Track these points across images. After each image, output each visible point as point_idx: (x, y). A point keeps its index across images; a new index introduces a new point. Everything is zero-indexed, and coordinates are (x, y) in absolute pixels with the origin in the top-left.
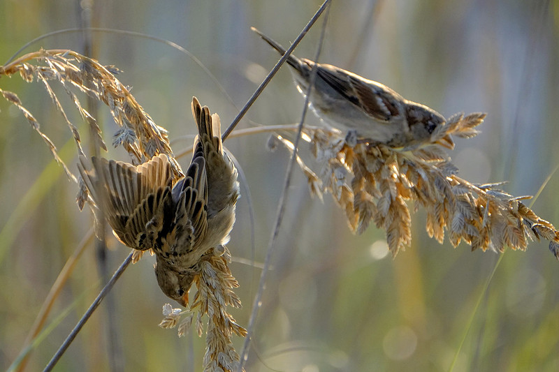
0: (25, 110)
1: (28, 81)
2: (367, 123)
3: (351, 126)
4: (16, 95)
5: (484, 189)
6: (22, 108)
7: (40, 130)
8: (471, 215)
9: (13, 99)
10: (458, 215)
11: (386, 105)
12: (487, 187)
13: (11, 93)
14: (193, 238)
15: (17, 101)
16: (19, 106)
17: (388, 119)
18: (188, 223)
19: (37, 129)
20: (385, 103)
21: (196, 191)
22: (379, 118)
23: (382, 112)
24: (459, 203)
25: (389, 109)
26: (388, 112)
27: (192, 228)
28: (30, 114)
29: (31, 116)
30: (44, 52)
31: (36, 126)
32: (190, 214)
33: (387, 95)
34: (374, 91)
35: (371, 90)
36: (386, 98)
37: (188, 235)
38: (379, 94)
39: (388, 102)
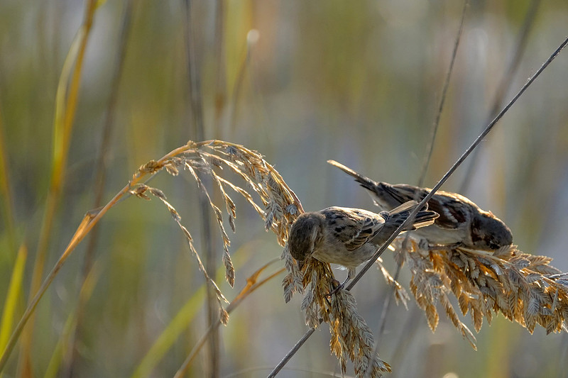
0: (169, 205)
1: (174, 174)
2: (437, 232)
3: (424, 236)
4: (162, 192)
5: (553, 279)
6: (166, 202)
7: (181, 222)
8: (544, 300)
9: (159, 194)
10: (533, 301)
11: (453, 214)
12: (556, 277)
13: (157, 189)
14: (353, 240)
15: (162, 196)
16: (163, 201)
17: (457, 227)
18: (359, 230)
19: (178, 221)
22: (448, 227)
23: (450, 222)
24: (533, 291)
25: (456, 217)
26: (456, 221)
28: (172, 208)
29: (174, 209)
30: (192, 144)
31: (178, 219)
32: (364, 227)
33: (455, 205)
34: (441, 203)
35: (438, 202)
36: (453, 208)
37: (353, 234)
38: (446, 205)
39: (455, 210)
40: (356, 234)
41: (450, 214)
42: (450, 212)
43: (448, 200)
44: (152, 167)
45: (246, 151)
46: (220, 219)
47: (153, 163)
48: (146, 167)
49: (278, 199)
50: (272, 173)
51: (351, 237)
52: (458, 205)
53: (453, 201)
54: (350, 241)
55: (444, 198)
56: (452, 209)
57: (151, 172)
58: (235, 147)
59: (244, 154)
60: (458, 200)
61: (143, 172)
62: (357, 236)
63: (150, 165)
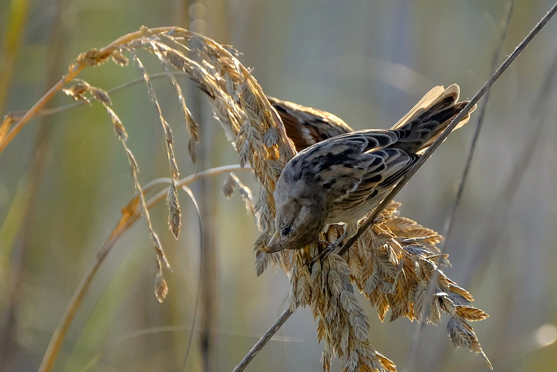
0: (113, 114)
4: (106, 94)
6: (111, 111)
7: (126, 143)
9: (102, 97)
13: (100, 90)
14: (346, 196)
15: (106, 101)
16: (107, 107)
18: (358, 180)
19: (123, 141)
20: (313, 135)
21: (386, 167)
27: (356, 187)
28: (118, 119)
29: (120, 122)
30: (146, 30)
31: (123, 137)
32: (366, 175)
33: (320, 126)
34: (301, 121)
35: (297, 120)
36: (316, 129)
37: (347, 187)
38: (306, 124)
39: (318, 133)
40: (352, 186)
41: (310, 137)
42: (311, 134)
43: (311, 119)
44: (93, 58)
45: (215, 45)
46: (169, 142)
47: (94, 52)
48: (87, 57)
49: (255, 120)
50: (249, 81)
51: (344, 191)
52: (325, 127)
53: (319, 120)
54: (342, 197)
55: (307, 115)
56: (313, 130)
57: (93, 64)
58: (202, 39)
59: (212, 50)
60: (325, 120)
61: (82, 62)
62: (354, 190)
63: (91, 55)
